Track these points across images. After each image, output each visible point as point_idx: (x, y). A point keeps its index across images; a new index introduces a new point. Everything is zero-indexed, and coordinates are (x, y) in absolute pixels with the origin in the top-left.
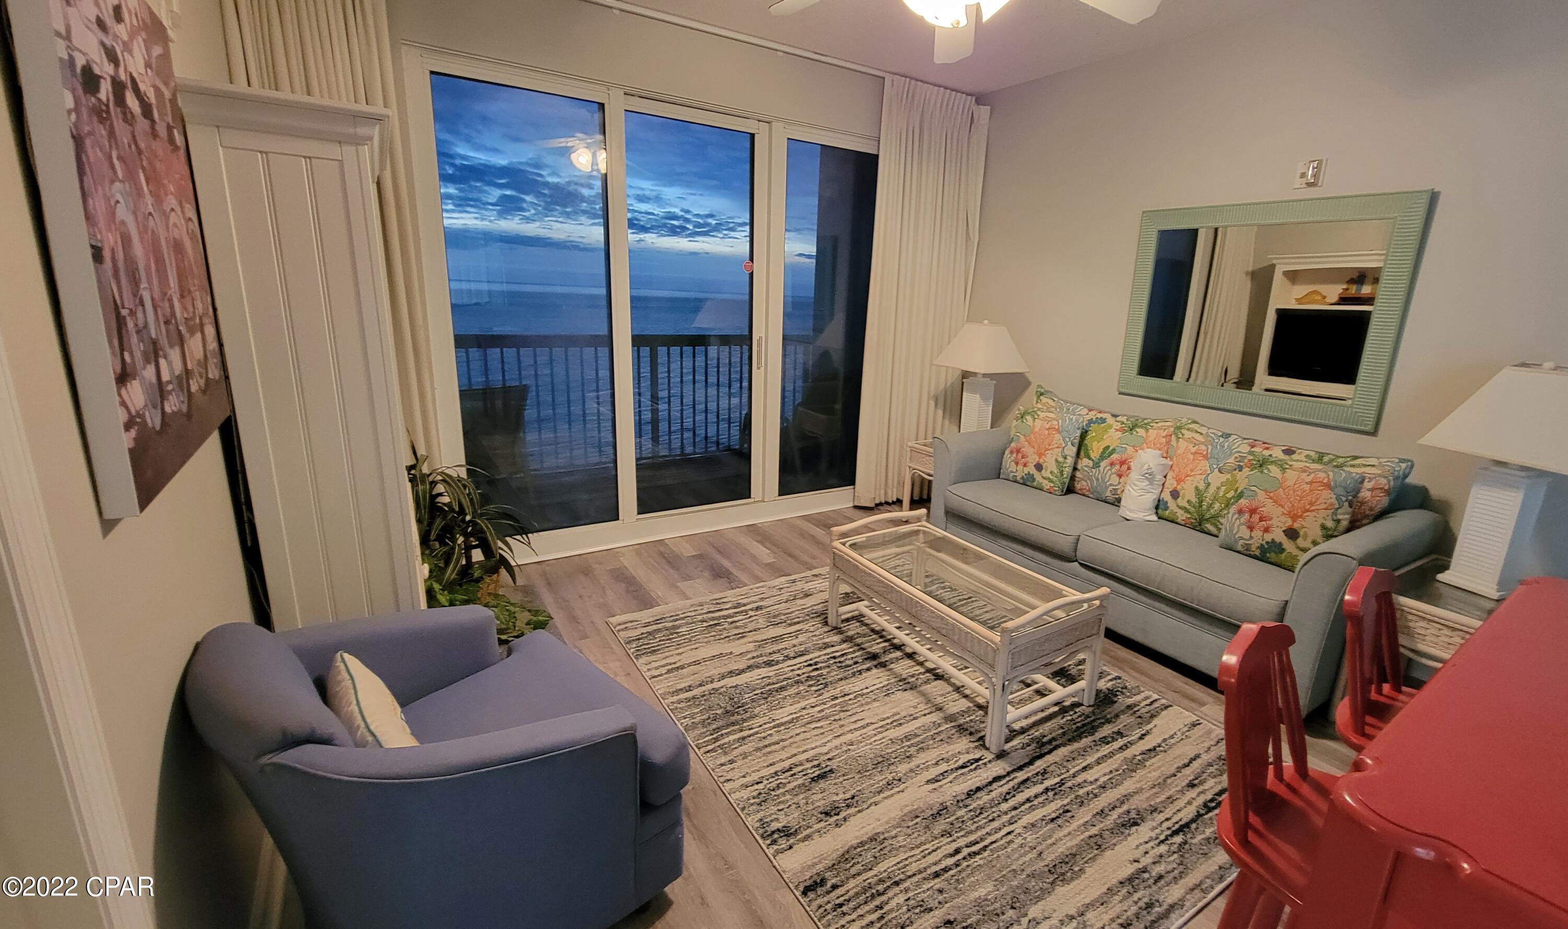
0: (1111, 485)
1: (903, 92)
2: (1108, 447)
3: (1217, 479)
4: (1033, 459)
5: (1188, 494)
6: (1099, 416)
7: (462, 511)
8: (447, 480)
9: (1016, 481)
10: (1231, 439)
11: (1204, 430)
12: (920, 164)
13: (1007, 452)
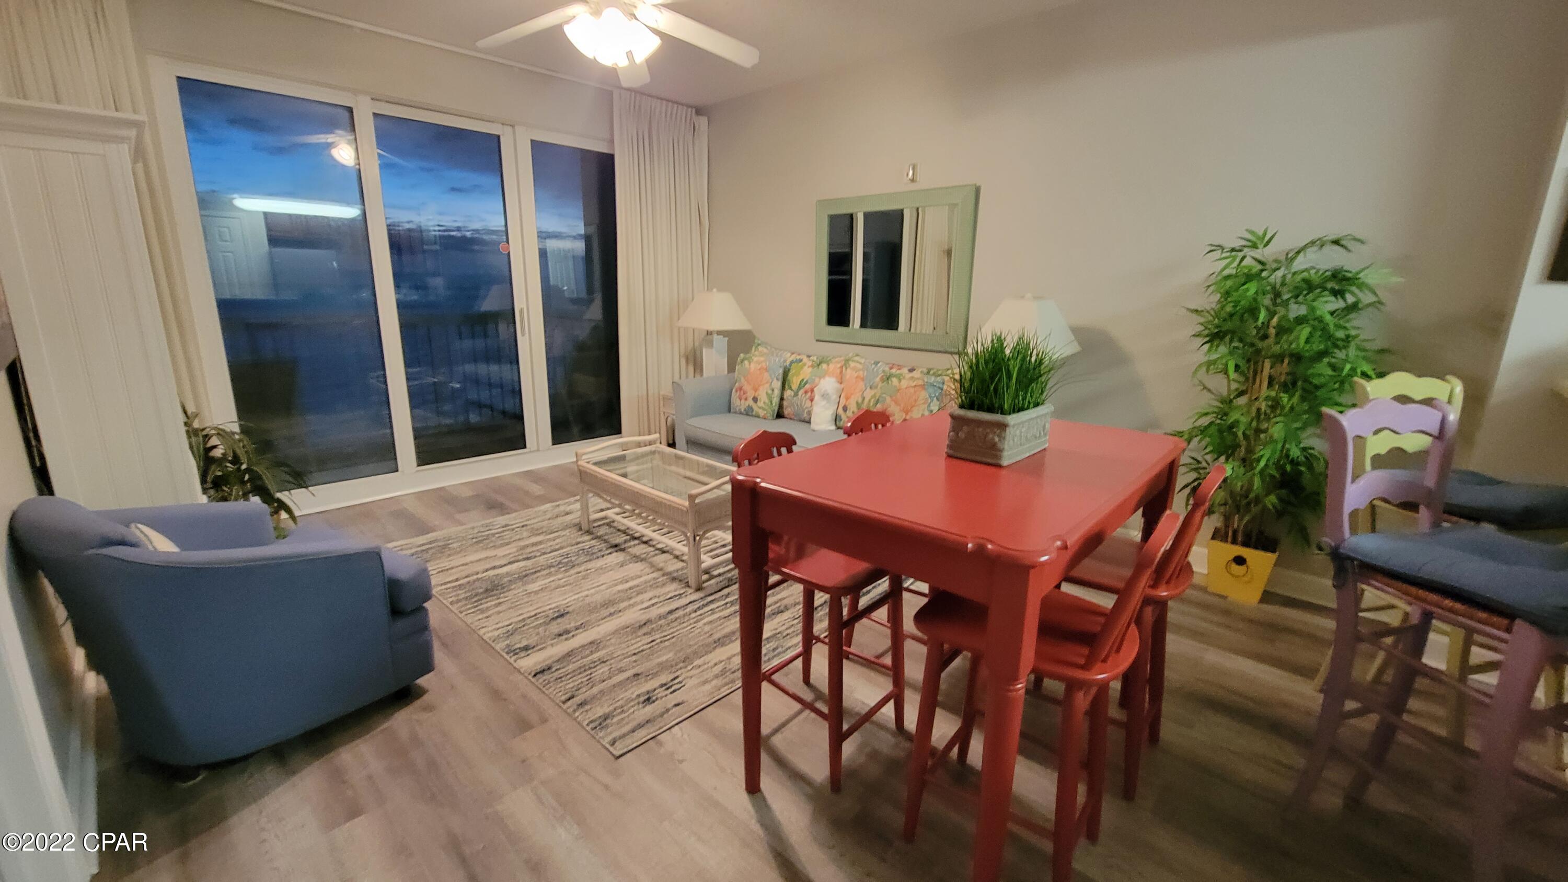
0: (806, 408)
1: (630, 103)
2: (803, 380)
3: (869, 394)
4: (751, 394)
5: (853, 408)
6: (798, 357)
7: (236, 460)
8: (221, 433)
9: (741, 413)
10: (879, 365)
11: (863, 361)
12: (652, 161)
13: (734, 391)
